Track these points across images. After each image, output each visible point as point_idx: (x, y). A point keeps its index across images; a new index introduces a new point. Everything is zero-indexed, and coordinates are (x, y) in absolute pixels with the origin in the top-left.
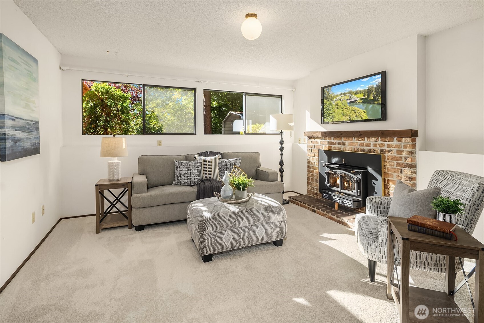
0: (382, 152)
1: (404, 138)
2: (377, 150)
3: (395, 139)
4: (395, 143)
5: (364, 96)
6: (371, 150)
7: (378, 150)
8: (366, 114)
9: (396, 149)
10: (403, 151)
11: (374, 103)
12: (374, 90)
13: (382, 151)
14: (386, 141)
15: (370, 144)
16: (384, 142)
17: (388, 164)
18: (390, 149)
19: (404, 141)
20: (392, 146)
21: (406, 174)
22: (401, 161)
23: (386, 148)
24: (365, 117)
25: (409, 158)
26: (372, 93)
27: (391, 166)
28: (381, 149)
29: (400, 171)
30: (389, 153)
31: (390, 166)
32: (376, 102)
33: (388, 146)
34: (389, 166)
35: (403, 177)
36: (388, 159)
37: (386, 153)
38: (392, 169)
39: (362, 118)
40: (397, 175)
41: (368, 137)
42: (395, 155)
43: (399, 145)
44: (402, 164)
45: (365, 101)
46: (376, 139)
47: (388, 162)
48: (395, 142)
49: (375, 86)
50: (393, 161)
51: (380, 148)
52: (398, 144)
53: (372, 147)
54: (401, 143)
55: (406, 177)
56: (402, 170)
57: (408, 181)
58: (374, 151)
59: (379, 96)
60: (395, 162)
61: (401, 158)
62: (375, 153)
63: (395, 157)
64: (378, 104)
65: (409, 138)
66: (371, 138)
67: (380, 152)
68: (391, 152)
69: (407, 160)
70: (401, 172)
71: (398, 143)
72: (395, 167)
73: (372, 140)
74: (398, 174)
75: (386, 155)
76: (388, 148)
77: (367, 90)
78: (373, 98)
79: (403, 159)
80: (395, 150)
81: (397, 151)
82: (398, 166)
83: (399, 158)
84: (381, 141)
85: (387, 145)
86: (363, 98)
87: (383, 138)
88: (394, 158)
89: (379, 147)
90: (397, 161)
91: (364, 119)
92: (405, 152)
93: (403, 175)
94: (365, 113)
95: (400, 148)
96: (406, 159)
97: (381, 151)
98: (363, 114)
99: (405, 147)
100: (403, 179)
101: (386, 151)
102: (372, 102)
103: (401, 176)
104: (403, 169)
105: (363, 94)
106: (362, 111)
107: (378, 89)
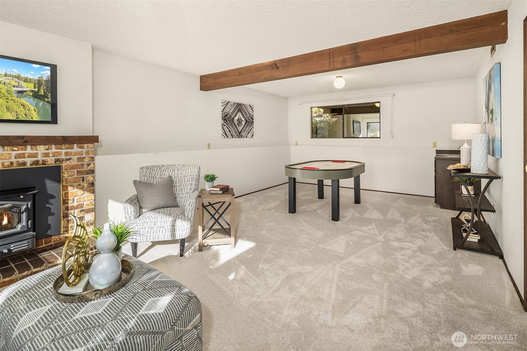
0: (57, 163)
1: (86, 144)
2: (49, 160)
3: (75, 145)
4: (76, 150)
5: (35, 88)
6: (38, 161)
7: (51, 160)
9: (77, 156)
10: (85, 158)
11: (45, 100)
12: (44, 82)
13: (56, 161)
14: (63, 148)
15: (38, 154)
16: (61, 149)
17: (66, 175)
18: (68, 157)
19: (86, 148)
20: (71, 154)
21: (88, 180)
22: (83, 168)
23: (63, 157)
25: (91, 164)
26: (42, 86)
27: (70, 176)
28: (56, 159)
29: (81, 179)
30: (68, 162)
31: (69, 176)
32: (46, 100)
33: (66, 154)
34: (68, 177)
36: (66, 170)
37: (64, 162)
38: (71, 180)
40: (78, 185)
42: (76, 163)
43: (81, 152)
44: (84, 171)
45: (36, 95)
46: (47, 146)
47: (66, 173)
48: (76, 148)
49: (45, 78)
50: (73, 170)
51: (53, 158)
52: (79, 151)
53: (41, 158)
54: (82, 149)
55: (88, 184)
56: (83, 177)
57: (91, 187)
58: (45, 162)
59: (49, 93)
60: (75, 171)
61: (83, 165)
62: (45, 164)
63: (76, 165)
64: (48, 102)
65: (91, 144)
66: (39, 145)
67: (53, 163)
68: (71, 161)
69: (90, 166)
70: (83, 180)
71: (80, 150)
72: (76, 176)
73: (41, 149)
74: (79, 183)
75: (64, 164)
76: (66, 157)
77: (38, 80)
78: (43, 92)
79: (85, 166)
80: (75, 157)
81: (77, 158)
82: (79, 174)
83: (80, 165)
84: (56, 149)
85: (65, 153)
86: (33, 90)
87: (58, 146)
88: (73, 167)
89: (53, 156)
90: (78, 170)
91: (34, 119)
92: (87, 159)
93: (85, 183)
95: (82, 155)
96: (88, 165)
97: (55, 162)
98: (33, 112)
99: (87, 153)
100: (85, 187)
101: (63, 160)
102: (43, 98)
103: (82, 184)
104: (85, 176)
105: (33, 85)
106: (32, 108)
107: (48, 83)
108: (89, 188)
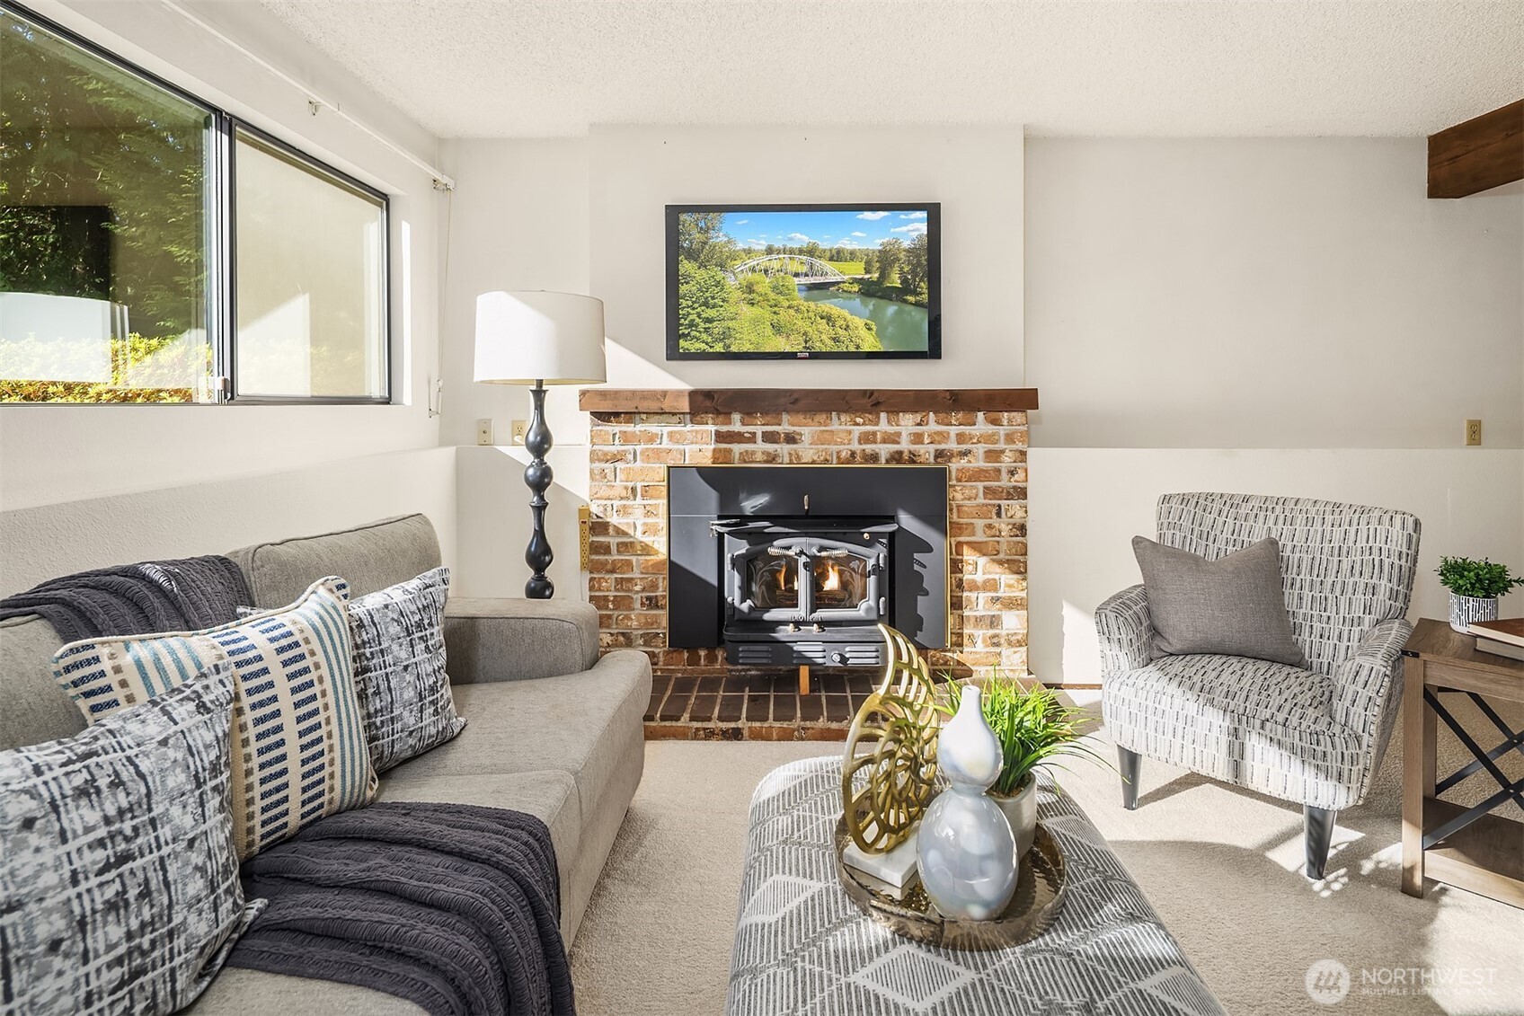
0: (939, 460)
1: (1006, 414)
2: (922, 452)
3: (981, 415)
4: (983, 427)
5: (867, 272)
6: (900, 453)
7: (926, 452)
8: (873, 333)
9: (983, 445)
10: (1003, 452)
11: (905, 301)
12: (902, 256)
13: (939, 454)
14: (953, 422)
15: (899, 434)
16: (947, 425)
17: (958, 496)
18: (964, 447)
19: (1005, 423)
20: (971, 439)
21: (1012, 517)
22: (999, 480)
23: (952, 445)
24: (870, 343)
25: (1019, 471)
26: (896, 265)
27: (969, 499)
28: (936, 450)
29: (994, 511)
30: (962, 461)
31: (965, 499)
32: (911, 298)
33: (961, 438)
34: (963, 500)
35: (1003, 526)
36: (959, 480)
37: (954, 460)
38: (971, 509)
39: (858, 347)
40: (985, 525)
41: (892, 412)
42: (982, 464)
43: (994, 434)
44: (1000, 490)
45: (872, 290)
46: (918, 417)
47: (959, 488)
48: (981, 425)
49: (906, 244)
50: (975, 483)
51: (932, 448)
52: (990, 432)
53: (905, 445)
54: (998, 427)
55: (1010, 527)
56: (999, 506)
57: (1017, 536)
58: (914, 455)
59: (920, 281)
60: (980, 485)
61: (998, 471)
63: (981, 471)
64: (917, 304)
65: (1020, 414)
66: (901, 414)
67: (932, 460)
68: (970, 457)
69: (1016, 476)
70: (999, 514)
71: (991, 428)
72: (981, 500)
73: (907, 424)
74: (989, 521)
75: (954, 466)
76: (959, 446)
77: (880, 251)
78: (899, 281)
79: (1004, 475)
80: (980, 449)
81: (985, 452)
82: (989, 496)
83: (991, 472)
84: (938, 423)
85: (957, 435)
86: (864, 279)
87: (942, 416)
88: (977, 475)
89: (932, 443)
90: (986, 483)
91: (867, 349)
92: (1010, 454)
93: (1003, 523)
94: (869, 329)
95: (995, 443)
96: (1012, 473)
97: (936, 457)
98: (862, 332)
99: (1010, 438)
100: (1003, 534)
101: (952, 455)
102: (897, 296)
103: (997, 525)
104: (1003, 503)
105: (862, 265)
106: (858, 322)
107: (918, 256)
108: (1014, 539)
